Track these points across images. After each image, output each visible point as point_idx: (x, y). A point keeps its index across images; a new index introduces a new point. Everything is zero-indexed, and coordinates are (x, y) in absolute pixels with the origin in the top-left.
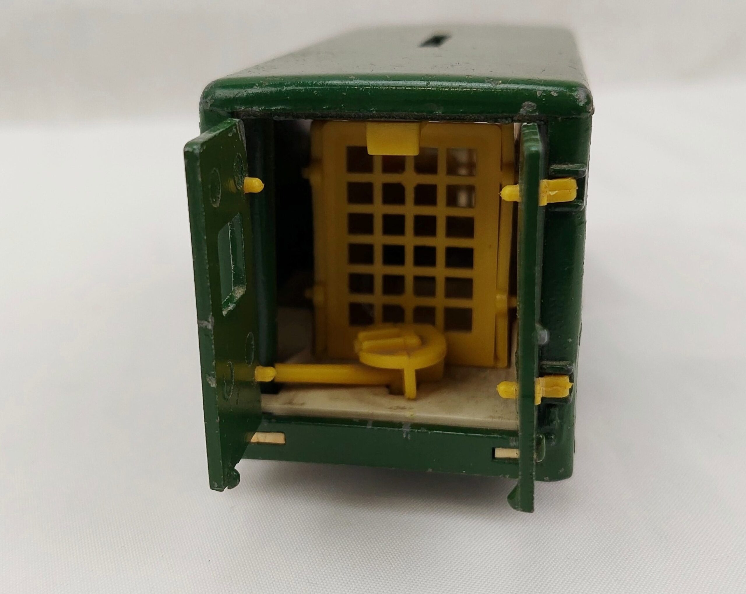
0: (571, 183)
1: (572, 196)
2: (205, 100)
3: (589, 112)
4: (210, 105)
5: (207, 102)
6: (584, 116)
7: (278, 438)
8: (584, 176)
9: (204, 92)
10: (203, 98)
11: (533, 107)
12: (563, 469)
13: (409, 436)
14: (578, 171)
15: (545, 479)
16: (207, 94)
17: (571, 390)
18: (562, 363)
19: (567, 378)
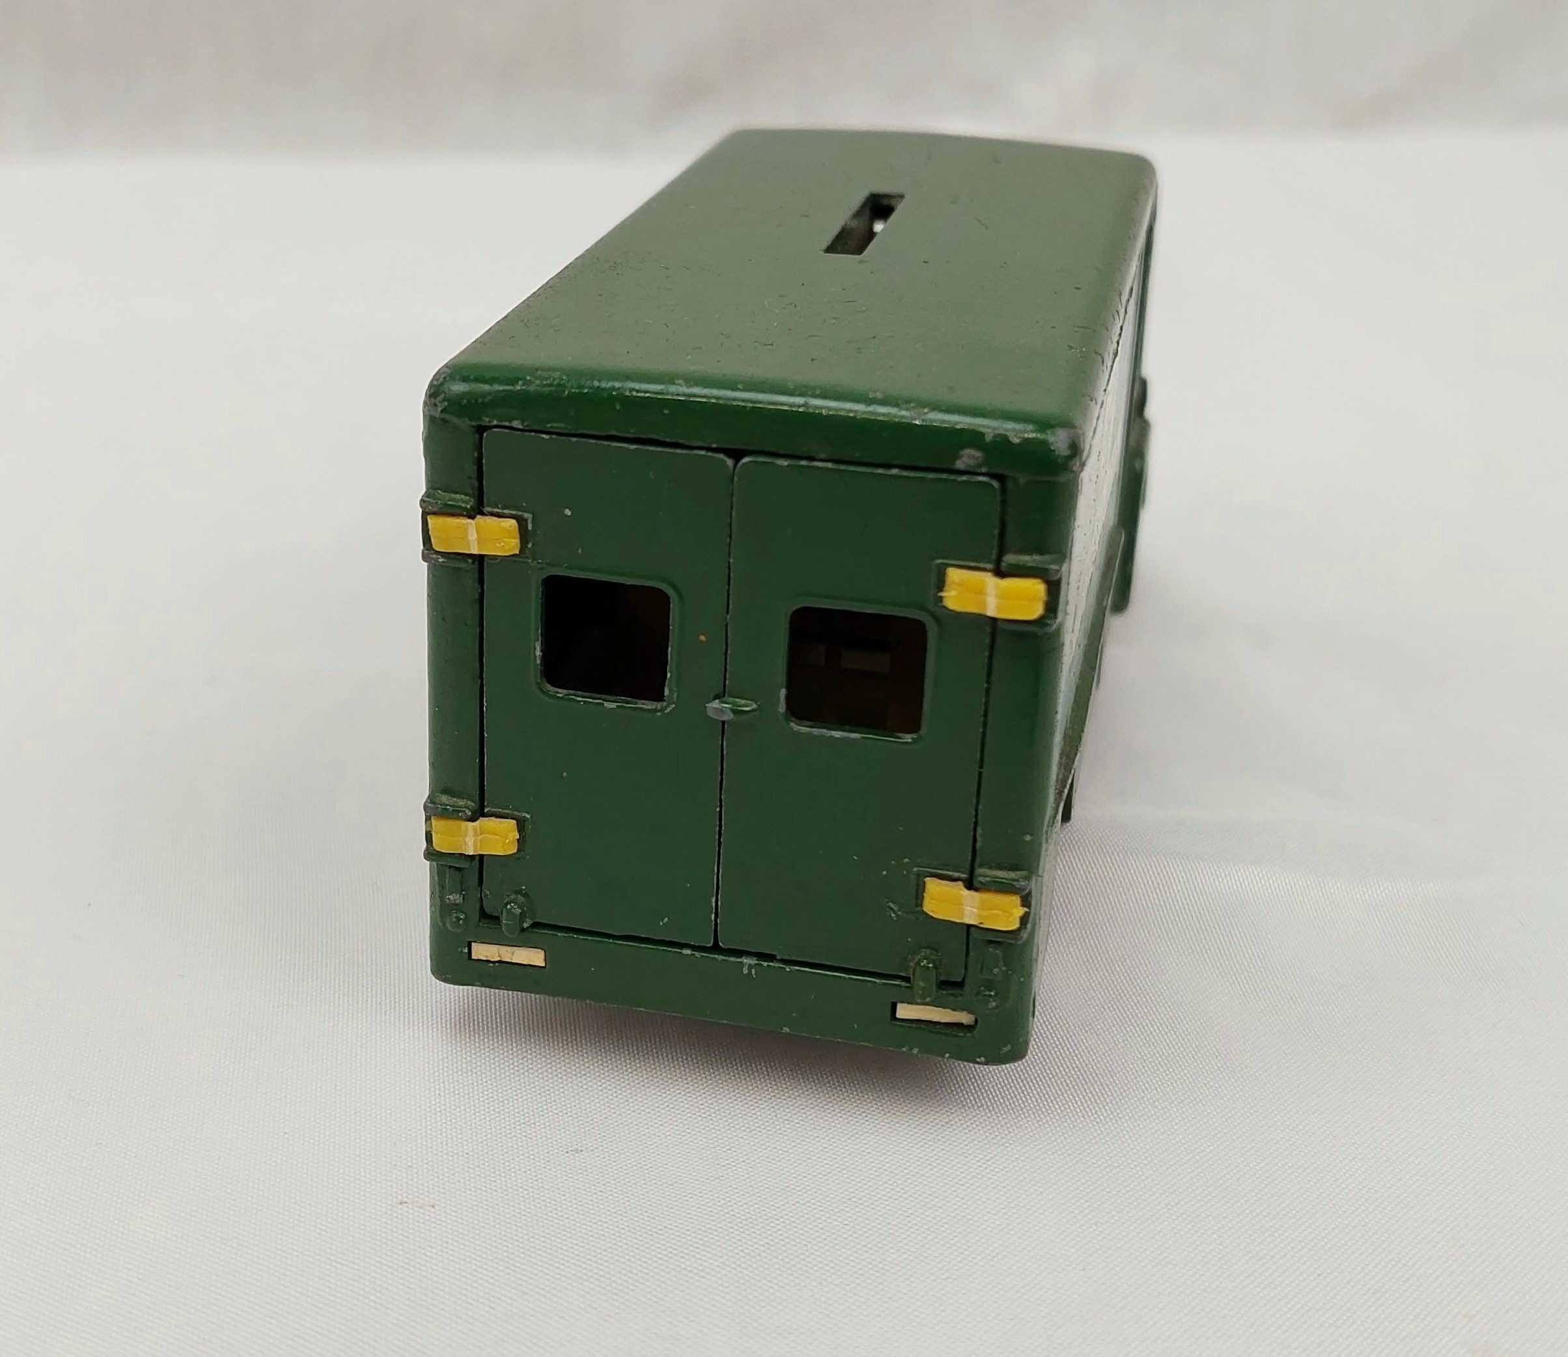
0: (1036, 588)
1: (1035, 611)
2: (433, 400)
3: (1073, 472)
4: (441, 411)
5: (435, 405)
6: (1062, 479)
7: (534, 957)
8: (1058, 577)
9: (431, 386)
10: (430, 396)
11: (978, 458)
12: (1009, 1047)
13: (753, 972)
14: (1047, 569)
15: (978, 1060)
16: (435, 392)
17: (1024, 920)
18: (1012, 875)
19: (1016, 900)
